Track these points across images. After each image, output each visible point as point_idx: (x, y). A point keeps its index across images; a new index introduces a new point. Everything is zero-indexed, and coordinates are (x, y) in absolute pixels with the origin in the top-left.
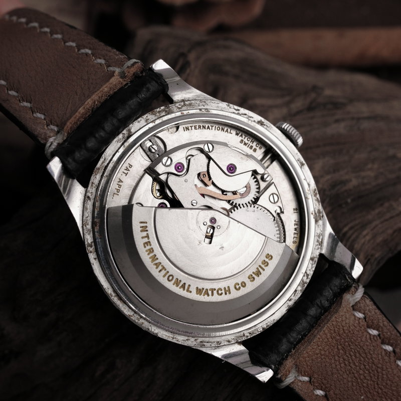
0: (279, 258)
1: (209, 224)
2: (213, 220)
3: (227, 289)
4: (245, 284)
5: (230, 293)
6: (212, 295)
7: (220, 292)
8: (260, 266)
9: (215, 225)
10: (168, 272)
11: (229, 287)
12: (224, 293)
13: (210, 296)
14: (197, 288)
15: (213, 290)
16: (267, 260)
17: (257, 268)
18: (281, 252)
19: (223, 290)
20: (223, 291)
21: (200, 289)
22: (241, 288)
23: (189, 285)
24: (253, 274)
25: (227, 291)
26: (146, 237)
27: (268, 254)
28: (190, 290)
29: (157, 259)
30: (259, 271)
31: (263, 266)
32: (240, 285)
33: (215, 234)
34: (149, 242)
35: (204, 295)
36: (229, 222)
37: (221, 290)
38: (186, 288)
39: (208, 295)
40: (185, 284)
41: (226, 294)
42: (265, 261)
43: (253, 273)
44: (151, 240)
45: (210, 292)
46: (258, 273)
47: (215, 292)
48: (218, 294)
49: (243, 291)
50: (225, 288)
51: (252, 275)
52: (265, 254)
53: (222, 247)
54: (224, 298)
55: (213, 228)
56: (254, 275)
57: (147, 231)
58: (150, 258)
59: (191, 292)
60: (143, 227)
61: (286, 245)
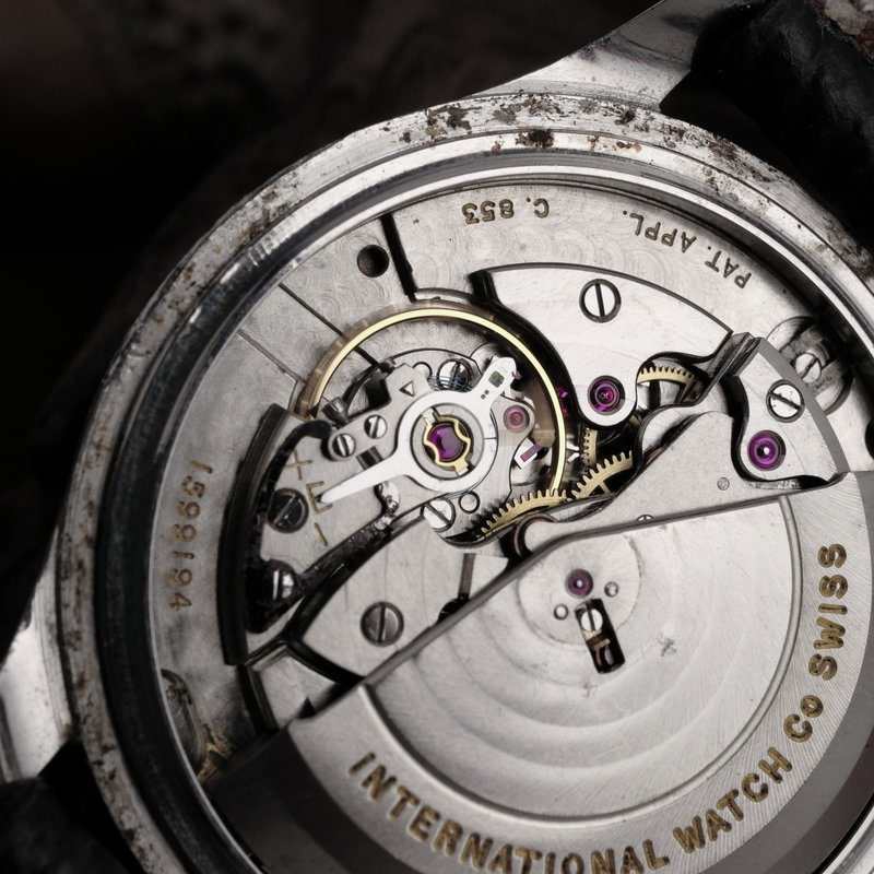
0: (864, 533)
1: (574, 602)
2: (579, 581)
3: (771, 761)
4: (814, 699)
5: (789, 767)
6: (740, 815)
7: (756, 787)
8: (823, 608)
9: (597, 592)
10: (552, 856)
11: (772, 751)
12: (770, 781)
13: (736, 824)
14: (678, 832)
15: (729, 800)
16: (832, 571)
17: (820, 621)
18: (857, 510)
19: (760, 772)
20: (765, 778)
21: (690, 830)
22: (813, 721)
23: (648, 844)
24: (819, 652)
25: (777, 765)
26: (403, 801)
27: (824, 550)
28: (659, 854)
29: (489, 842)
30: (832, 625)
31: (833, 600)
32: (803, 717)
33: (615, 622)
34: (425, 809)
35: (714, 837)
36: (633, 544)
37: (757, 778)
38: (642, 858)
39: (728, 826)
40: (629, 849)
41: (778, 778)
42: (826, 579)
43: (818, 645)
44: (426, 798)
45: (726, 814)
46: (835, 635)
47: (742, 800)
48: (753, 797)
49: (826, 727)
50: (763, 764)
51: (818, 657)
52: (812, 557)
53: (669, 645)
54: (782, 794)
55: (597, 604)
56: (824, 653)
57: (393, 780)
58: (466, 856)
59: (666, 860)
60: (370, 779)
61: (859, 474)
